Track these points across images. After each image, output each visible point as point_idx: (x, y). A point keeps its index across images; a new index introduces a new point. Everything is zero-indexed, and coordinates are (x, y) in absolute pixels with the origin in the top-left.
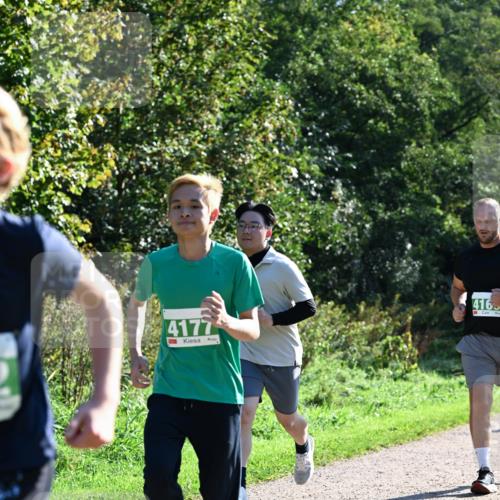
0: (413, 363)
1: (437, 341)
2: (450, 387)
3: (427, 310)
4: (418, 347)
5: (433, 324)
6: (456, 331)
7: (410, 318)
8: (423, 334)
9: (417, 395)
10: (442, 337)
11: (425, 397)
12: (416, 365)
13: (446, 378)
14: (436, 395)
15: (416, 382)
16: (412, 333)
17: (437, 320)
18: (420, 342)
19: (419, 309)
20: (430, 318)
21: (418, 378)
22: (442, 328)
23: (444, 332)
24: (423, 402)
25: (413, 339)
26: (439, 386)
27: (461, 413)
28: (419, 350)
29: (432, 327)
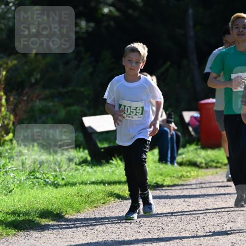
0: (7, 134)
1: (38, 104)
2: (55, 164)
3: (26, 63)
4: (14, 111)
5: (33, 81)
6: (64, 90)
7: (4, 73)
8: (20, 94)
9: (12, 175)
10: (46, 99)
11: (23, 178)
12: (11, 135)
13: (50, 154)
14: (38, 175)
15: (10, 158)
16: (5, 94)
17: (38, 76)
18: (16, 106)
19: (15, 62)
20: (30, 74)
21: (14, 153)
22: (45, 87)
23: (47, 92)
24: (21, 184)
25: (7, 100)
26: (41, 163)
27: (70, 199)
28: (15, 115)
29: (32, 86)
